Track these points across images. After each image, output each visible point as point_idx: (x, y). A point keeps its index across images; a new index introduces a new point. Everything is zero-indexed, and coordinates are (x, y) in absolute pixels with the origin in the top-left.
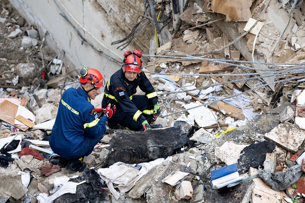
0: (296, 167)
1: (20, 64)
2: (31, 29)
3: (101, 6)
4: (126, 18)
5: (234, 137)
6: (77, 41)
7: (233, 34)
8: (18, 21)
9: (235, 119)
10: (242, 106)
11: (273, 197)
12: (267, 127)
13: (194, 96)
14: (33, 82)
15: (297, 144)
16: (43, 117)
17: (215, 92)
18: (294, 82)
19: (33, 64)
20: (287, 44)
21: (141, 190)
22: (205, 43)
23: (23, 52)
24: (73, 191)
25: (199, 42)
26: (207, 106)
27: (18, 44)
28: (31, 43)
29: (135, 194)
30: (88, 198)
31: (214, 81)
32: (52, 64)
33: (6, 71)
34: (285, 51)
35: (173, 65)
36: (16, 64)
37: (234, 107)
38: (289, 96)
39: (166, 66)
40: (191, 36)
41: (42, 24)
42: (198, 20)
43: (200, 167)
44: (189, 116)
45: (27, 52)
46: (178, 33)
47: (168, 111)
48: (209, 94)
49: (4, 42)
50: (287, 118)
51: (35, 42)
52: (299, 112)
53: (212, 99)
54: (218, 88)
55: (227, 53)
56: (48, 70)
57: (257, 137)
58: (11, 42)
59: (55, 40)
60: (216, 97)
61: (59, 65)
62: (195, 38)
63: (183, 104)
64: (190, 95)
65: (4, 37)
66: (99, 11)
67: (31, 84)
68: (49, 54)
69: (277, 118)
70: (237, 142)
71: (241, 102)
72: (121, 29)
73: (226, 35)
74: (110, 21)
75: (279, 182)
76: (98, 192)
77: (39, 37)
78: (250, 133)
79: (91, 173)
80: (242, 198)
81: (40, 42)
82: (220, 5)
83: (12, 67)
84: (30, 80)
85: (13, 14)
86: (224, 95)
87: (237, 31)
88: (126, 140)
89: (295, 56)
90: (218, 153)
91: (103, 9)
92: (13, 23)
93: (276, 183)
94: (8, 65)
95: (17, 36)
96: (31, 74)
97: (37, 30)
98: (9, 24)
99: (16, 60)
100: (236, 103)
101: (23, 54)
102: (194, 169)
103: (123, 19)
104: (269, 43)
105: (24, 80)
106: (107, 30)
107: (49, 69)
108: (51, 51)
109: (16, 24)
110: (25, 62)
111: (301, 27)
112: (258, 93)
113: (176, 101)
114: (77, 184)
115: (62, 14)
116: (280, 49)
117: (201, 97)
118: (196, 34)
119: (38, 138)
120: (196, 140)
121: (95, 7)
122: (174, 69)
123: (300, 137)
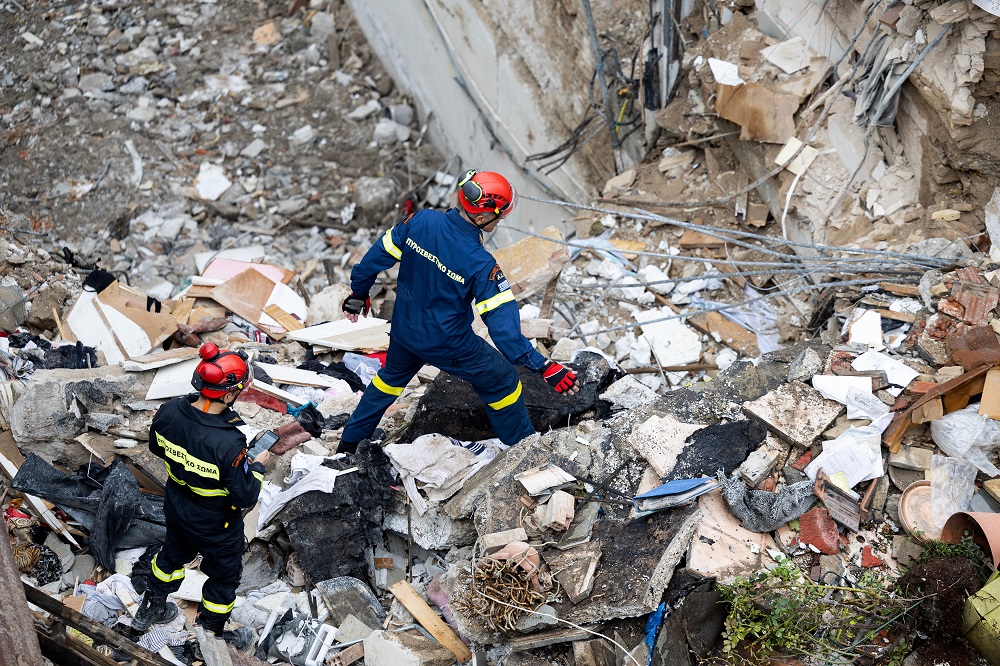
0: (803, 484)
1: (363, 178)
2: (401, 103)
3: (530, 72)
4: (575, 104)
5: (679, 405)
6: (484, 140)
7: (756, 168)
8: (379, 83)
9: (739, 354)
10: (758, 329)
11: (742, 546)
12: (755, 389)
13: (662, 295)
14: (384, 220)
15: (812, 430)
16: (322, 313)
17: (707, 290)
18: (858, 289)
19: (391, 181)
20: (857, 202)
21: (467, 501)
22: (704, 181)
23: (373, 154)
24: (328, 488)
25: (692, 176)
26: (684, 320)
27: (368, 134)
28: (395, 134)
29: (454, 510)
30: (358, 505)
31: (709, 266)
32: (433, 182)
33: (331, 192)
34: (852, 218)
35: (629, 223)
36: (355, 177)
37: (741, 327)
38: (841, 320)
39: (614, 221)
40: (675, 161)
41: (424, 95)
42: (691, 129)
43: (596, 464)
44: (640, 337)
45: (383, 153)
46: (654, 153)
47: (601, 323)
48: (693, 293)
49: (340, 127)
50: (802, 374)
51: (404, 133)
52: (835, 363)
53: (697, 306)
54: (714, 284)
55: (740, 208)
56: (421, 197)
57: (728, 410)
58: (355, 127)
59: (445, 133)
60: (706, 303)
61: (449, 186)
62: (685, 167)
63: (636, 312)
64: (652, 292)
65: (340, 115)
66: (526, 81)
67: (379, 224)
68: (428, 162)
69: (782, 372)
70: (684, 417)
71: (758, 318)
72: (565, 126)
73: (745, 168)
74: (545, 106)
75: (759, 514)
76: (382, 494)
77: (415, 122)
78: (716, 400)
79: (371, 452)
80: (669, 541)
81: (415, 133)
82: (732, 102)
83: (346, 184)
84: (378, 215)
85: (370, 68)
86: (724, 300)
87: (763, 163)
88: (458, 387)
89: (870, 231)
90: (635, 437)
91: (534, 78)
92: (365, 87)
93: (752, 514)
94: (337, 177)
95: (368, 117)
96: (381, 202)
97: (412, 106)
98: (356, 88)
99: (357, 168)
100: (747, 319)
101: (373, 157)
102: (584, 467)
103: (569, 103)
104: (824, 197)
105: (366, 214)
106: (540, 124)
107: (425, 194)
108: (436, 156)
109: (373, 89)
110: (375, 176)
111: (892, 168)
112: (796, 302)
113: (620, 303)
114: (337, 473)
115: (459, 78)
116: (844, 211)
117: (676, 299)
118: (688, 157)
119: (293, 360)
120: (613, 400)
121: (520, 72)
122: (629, 231)
123: (821, 417)
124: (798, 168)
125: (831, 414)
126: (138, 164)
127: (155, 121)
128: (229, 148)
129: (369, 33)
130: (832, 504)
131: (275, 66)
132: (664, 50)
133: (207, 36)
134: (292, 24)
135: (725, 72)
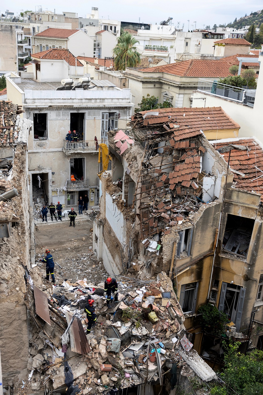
0: (133, 301)
2: (107, 274)
8: (105, 272)
11: (125, 307)
25: (131, 276)
34: (145, 278)
41: (110, 273)
42: (131, 271)
46: (128, 274)
72: (121, 272)
74: (119, 271)
82: (135, 267)
87: (137, 273)
93: (127, 304)
103: (121, 270)
111: (149, 273)
118: (130, 274)
123: (136, 294)
124: (140, 274)
125: (137, 294)
126: (78, 278)
127: (80, 274)
128: (88, 277)
129: (105, 267)
130: (136, 304)
131: (94, 269)
132: (129, 262)
133: (88, 266)
134: (97, 265)
135: (134, 264)
